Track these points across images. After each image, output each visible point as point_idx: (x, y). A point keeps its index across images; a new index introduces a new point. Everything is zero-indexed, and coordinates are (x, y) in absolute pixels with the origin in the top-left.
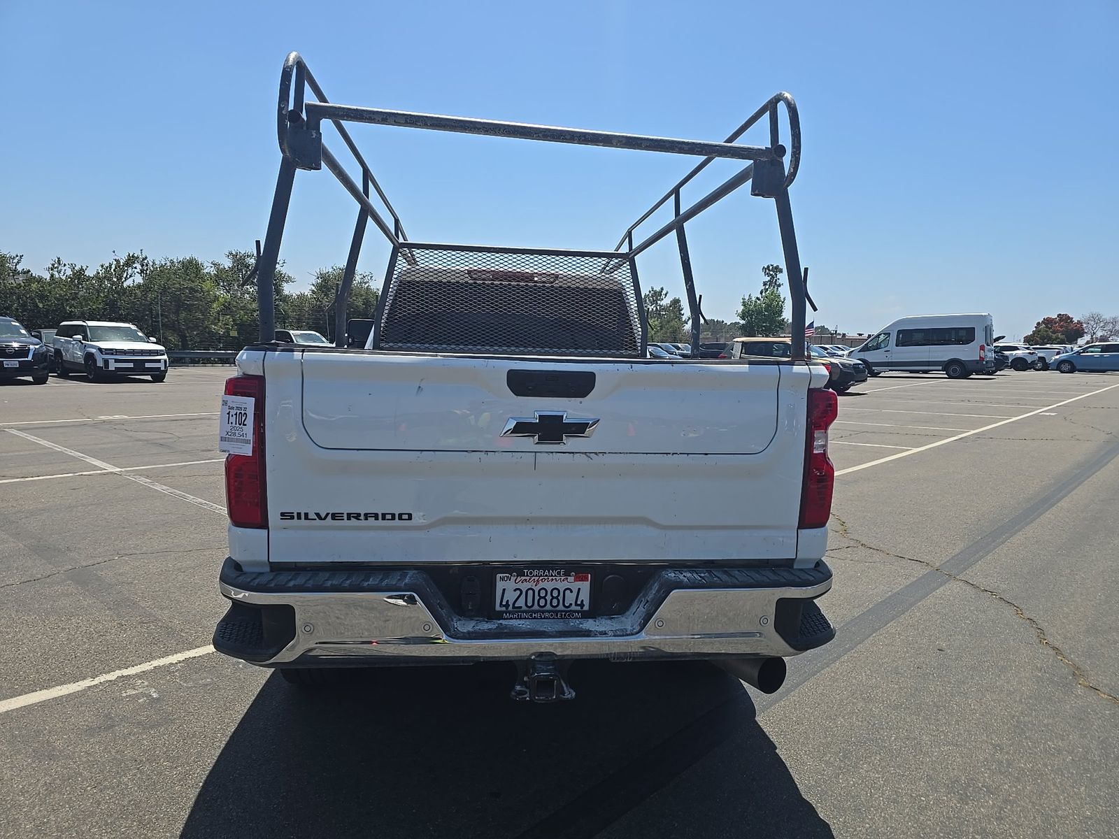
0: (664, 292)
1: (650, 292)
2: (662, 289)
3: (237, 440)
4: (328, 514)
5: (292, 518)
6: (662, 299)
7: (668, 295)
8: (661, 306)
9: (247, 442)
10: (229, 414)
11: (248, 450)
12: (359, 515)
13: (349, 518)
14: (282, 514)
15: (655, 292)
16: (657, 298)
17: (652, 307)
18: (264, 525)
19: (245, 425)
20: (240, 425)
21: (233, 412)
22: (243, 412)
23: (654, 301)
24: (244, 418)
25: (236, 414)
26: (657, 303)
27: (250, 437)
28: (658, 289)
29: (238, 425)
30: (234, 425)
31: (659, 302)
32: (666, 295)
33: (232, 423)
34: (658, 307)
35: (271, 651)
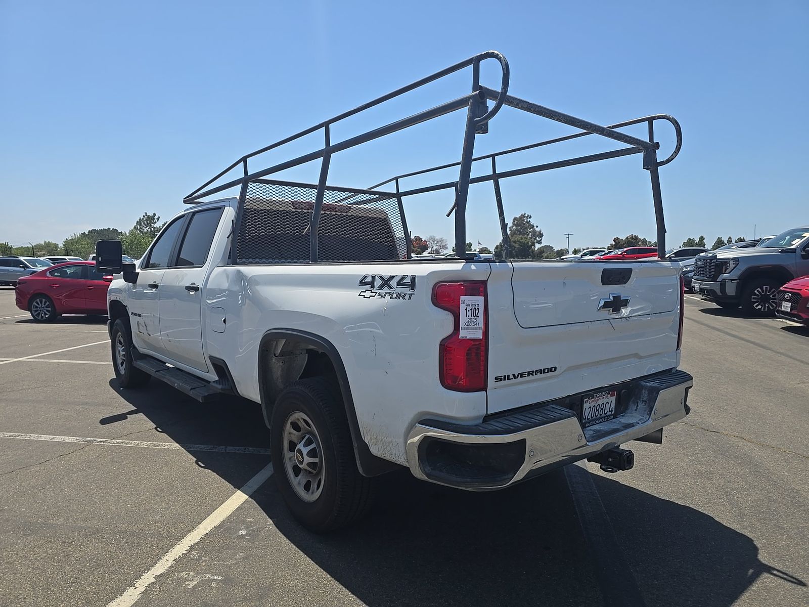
0: (156, 217)
1: (144, 216)
2: (155, 214)
3: (473, 329)
4: (519, 374)
5: (501, 380)
6: (155, 223)
7: (160, 219)
8: (155, 228)
9: (479, 329)
10: (466, 309)
11: (479, 335)
12: (533, 372)
13: (528, 376)
14: (496, 378)
15: (149, 217)
16: (150, 221)
17: (147, 228)
18: (484, 388)
19: (478, 317)
20: (474, 317)
21: (469, 308)
22: (476, 308)
23: (148, 224)
24: (477, 312)
25: (471, 309)
26: (151, 226)
27: (482, 325)
28: (151, 214)
29: (473, 317)
30: (470, 317)
31: (152, 225)
32: (158, 219)
33: (469, 316)
34: (152, 229)
35: (511, 476)
